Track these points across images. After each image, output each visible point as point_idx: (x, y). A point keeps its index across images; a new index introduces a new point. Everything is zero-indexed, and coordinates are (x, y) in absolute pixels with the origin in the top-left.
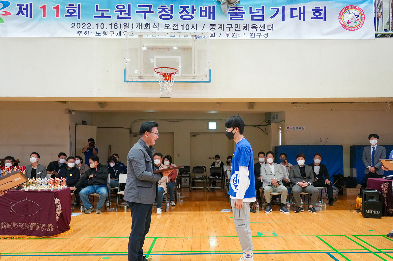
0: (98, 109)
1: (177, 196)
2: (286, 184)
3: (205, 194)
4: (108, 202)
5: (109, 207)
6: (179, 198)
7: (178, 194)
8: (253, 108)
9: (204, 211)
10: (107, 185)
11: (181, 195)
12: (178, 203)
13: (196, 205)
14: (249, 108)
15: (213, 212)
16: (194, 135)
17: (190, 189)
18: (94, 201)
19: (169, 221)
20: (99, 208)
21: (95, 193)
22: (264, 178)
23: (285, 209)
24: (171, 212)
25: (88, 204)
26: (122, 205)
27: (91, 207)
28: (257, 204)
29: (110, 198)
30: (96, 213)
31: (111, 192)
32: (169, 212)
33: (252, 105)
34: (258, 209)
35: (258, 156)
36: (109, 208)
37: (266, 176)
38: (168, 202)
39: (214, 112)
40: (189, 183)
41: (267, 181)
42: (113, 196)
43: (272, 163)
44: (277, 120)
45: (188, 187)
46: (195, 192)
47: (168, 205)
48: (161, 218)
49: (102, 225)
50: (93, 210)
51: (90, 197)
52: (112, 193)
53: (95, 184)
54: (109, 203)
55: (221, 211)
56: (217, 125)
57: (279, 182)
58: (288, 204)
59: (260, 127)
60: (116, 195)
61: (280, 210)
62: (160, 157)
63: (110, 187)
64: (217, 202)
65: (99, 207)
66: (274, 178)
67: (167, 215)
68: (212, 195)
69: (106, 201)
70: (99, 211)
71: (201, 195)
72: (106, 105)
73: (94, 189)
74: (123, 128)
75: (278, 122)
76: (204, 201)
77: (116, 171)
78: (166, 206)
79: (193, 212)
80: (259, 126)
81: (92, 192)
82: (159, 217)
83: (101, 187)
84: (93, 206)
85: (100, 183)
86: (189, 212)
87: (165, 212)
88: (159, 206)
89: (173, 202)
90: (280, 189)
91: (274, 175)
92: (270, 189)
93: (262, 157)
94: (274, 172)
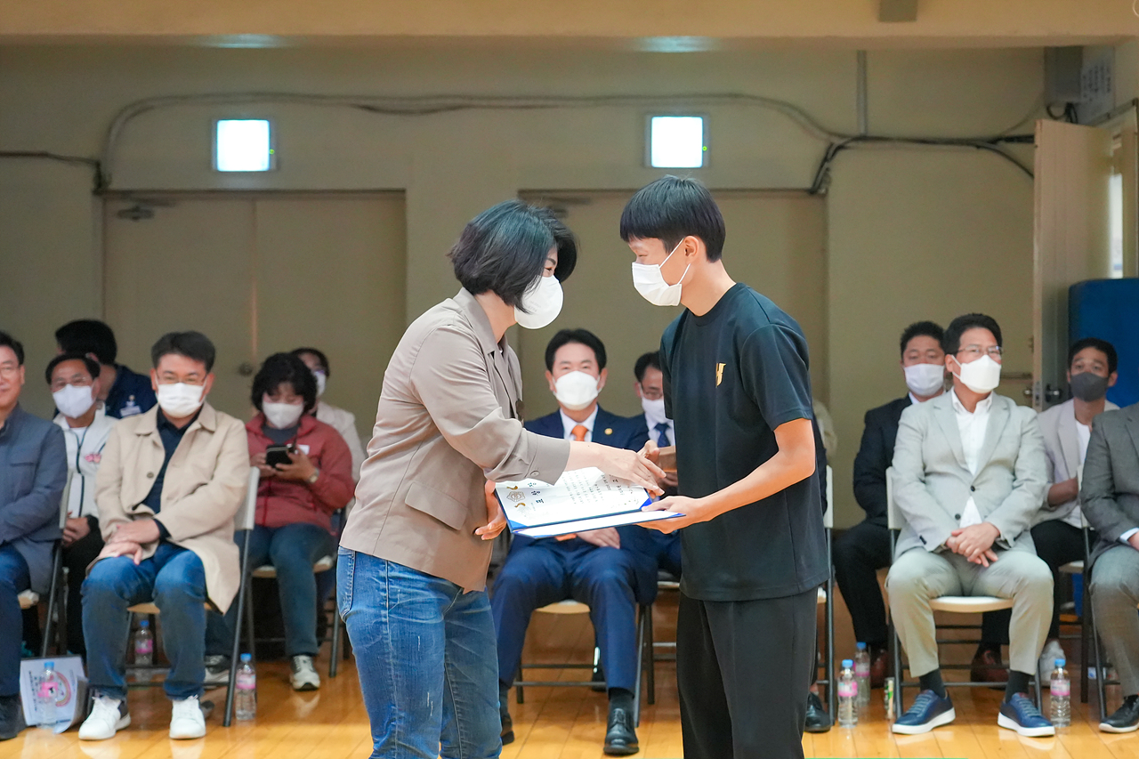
24: (262, 730)
32: (251, 729)
35: (903, 346)
61: (1003, 720)
62: (198, 367)
78: (230, 687)
87: (221, 729)
88: (191, 684)
89: (305, 662)
90: (1008, 572)
91: (973, 489)
92: (930, 571)
93: (925, 354)
94: (973, 468)
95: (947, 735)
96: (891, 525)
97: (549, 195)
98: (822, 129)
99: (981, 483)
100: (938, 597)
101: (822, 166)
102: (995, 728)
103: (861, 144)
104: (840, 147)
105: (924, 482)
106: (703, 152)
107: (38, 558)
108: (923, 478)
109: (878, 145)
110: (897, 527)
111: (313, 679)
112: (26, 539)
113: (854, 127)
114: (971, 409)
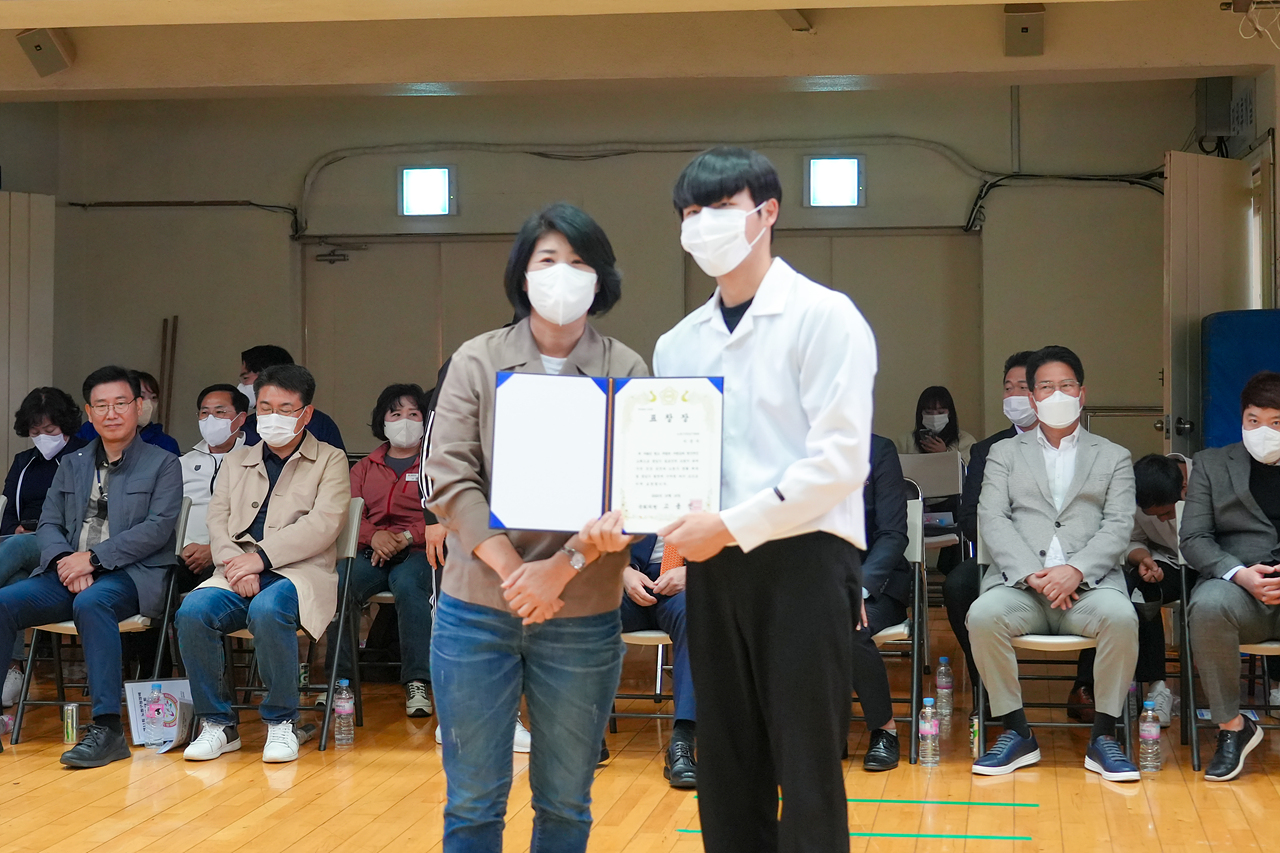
33: (1025, 30)
43: (1072, 429)
61: (1089, 763)
62: (294, 399)
78: (327, 710)
82: (277, 779)
88: (285, 708)
89: (418, 689)
90: (1091, 611)
92: (1012, 609)
93: (1018, 385)
94: (1059, 503)
95: (1030, 776)
98: (976, 168)
99: (1066, 519)
100: (1022, 635)
101: (976, 204)
103: (1014, 182)
104: (993, 186)
105: (1010, 518)
106: (858, 191)
107: (149, 583)
108: (1010, 514)
109: (1032, 182)
110: (985, 563)
112: (139, 565)
113: (1007, 165)
114: (1056, 445)
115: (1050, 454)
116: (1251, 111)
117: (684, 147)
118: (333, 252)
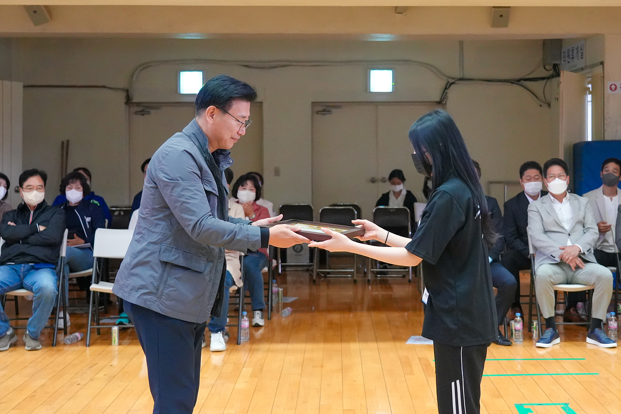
0: (26, 28)
1: (274, 297)
2: (604, 258)
3: (360, 290)
4: (61, 315)
5: (65, 331)
6: (278, 303)
7: (275, 289)
8: (506, 25)
9: (354, 341)
10: (57, 263)
11: (285, 294)
12: (275, 318)
13: (331, 324)
14: (495, 24)
15: (382, 345)
16: (324, 111)
17: (311, 276)
18: (17, 314)
19: (247, 371)
20: (34, 332)
21: (22, 288)
22: (537, 244)
23: (603, 336)
24: (255, 346)
25: (2, 324)
26: (103, 324)
27: (8, 330)
28: (516, 321)
29: (67, 304)
30: (26, 348)
31: (70, 285)
32: (248, 346)
33: (501, 16)
34: (521, 334)
35: (521, 173)
36: (66, 334)
37: (543, 237)
38: (245, 313)
39: (384, 37)
40: (307, 256)
41: (548, 252)
42: (76, 297)
43: (564, 195)
44: (580, 63)
45: (308, 270)
46: (328, 283)
47: (245, 323)
48: (225, 362)
49: (43, 385)
50: (13, 340)
51: (6, 300)
52: (72, 288)
53: (21, 259)
54: (65, 318)
55: (406, 340)
56: (395, 79)
57: (584, 254)
58: (611, 320)
59: (528, 84)
60: (84, 294)
61: (588, 340)
63: (67, 269)
64: (395, 315)
65: (32, 330)
66: (569, 243)
67: (242, 355)
68: (378, 292)
69: (54, 312)
70: (33, 344)
71: (347, 293)
72: (51, 16)
73: (19, 276)
74: (104, 87)
75: (582, 69)
76: (356, 310)
77: (84, 221)
78: (238, 326)
79: (321, 346)
80: (526, 80)
81: (11, 285)
82: (216, 359)
83: (38, 269)
84: (15, 329)
85: (36, 257)
86: (309, 346)
87: (236, 345)
88: (219, 326)
89: (258, 314)
90: (591, 274)
91: (569, 235)
92: (555, 273)
93: (534, 178)
94: (567, 227)
96: (531, 251)
97: (324, 104)
98: (444, 75)
99: (572, 233)
101: (444, 92)
102: (585, 343)
103: (461, 82)
104: (453, 83)
106: (393, 85)
109: (469, 82)
111: (261, 322)
113: (457, 74)
114: (561, 201)
115: (557, 206)
116: (582, 53)
117: (314, 64)
118: (144, 110)
